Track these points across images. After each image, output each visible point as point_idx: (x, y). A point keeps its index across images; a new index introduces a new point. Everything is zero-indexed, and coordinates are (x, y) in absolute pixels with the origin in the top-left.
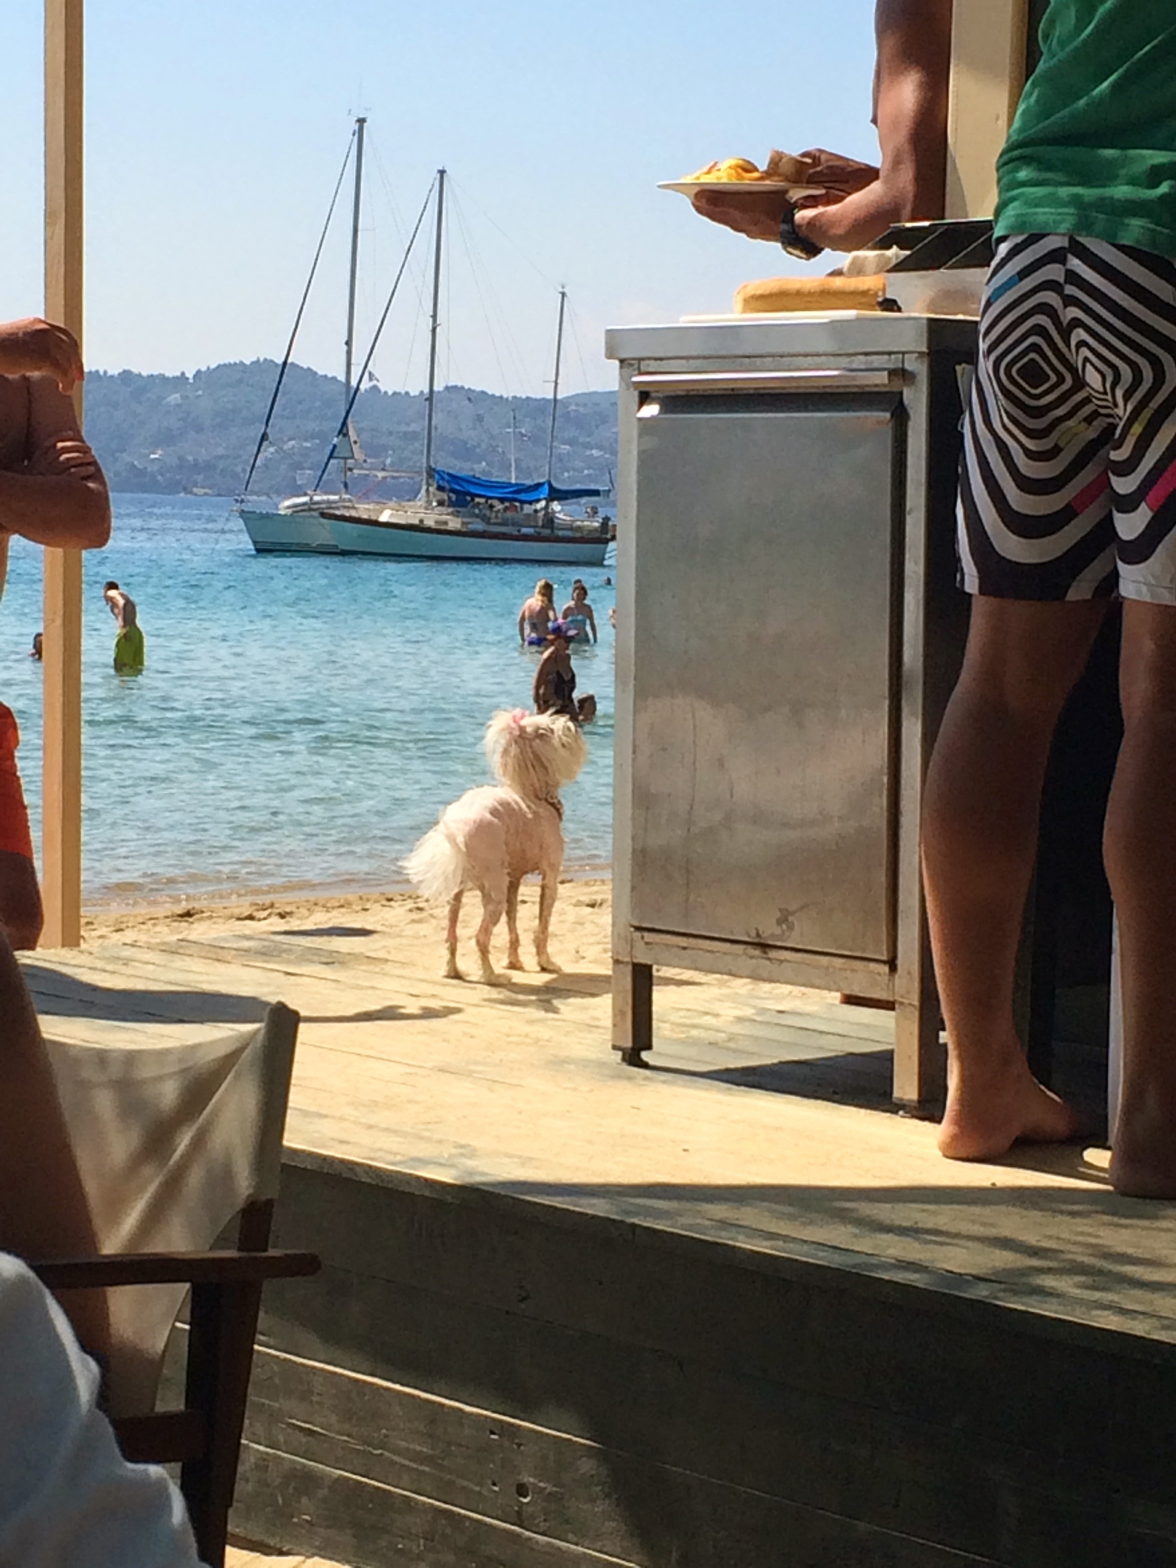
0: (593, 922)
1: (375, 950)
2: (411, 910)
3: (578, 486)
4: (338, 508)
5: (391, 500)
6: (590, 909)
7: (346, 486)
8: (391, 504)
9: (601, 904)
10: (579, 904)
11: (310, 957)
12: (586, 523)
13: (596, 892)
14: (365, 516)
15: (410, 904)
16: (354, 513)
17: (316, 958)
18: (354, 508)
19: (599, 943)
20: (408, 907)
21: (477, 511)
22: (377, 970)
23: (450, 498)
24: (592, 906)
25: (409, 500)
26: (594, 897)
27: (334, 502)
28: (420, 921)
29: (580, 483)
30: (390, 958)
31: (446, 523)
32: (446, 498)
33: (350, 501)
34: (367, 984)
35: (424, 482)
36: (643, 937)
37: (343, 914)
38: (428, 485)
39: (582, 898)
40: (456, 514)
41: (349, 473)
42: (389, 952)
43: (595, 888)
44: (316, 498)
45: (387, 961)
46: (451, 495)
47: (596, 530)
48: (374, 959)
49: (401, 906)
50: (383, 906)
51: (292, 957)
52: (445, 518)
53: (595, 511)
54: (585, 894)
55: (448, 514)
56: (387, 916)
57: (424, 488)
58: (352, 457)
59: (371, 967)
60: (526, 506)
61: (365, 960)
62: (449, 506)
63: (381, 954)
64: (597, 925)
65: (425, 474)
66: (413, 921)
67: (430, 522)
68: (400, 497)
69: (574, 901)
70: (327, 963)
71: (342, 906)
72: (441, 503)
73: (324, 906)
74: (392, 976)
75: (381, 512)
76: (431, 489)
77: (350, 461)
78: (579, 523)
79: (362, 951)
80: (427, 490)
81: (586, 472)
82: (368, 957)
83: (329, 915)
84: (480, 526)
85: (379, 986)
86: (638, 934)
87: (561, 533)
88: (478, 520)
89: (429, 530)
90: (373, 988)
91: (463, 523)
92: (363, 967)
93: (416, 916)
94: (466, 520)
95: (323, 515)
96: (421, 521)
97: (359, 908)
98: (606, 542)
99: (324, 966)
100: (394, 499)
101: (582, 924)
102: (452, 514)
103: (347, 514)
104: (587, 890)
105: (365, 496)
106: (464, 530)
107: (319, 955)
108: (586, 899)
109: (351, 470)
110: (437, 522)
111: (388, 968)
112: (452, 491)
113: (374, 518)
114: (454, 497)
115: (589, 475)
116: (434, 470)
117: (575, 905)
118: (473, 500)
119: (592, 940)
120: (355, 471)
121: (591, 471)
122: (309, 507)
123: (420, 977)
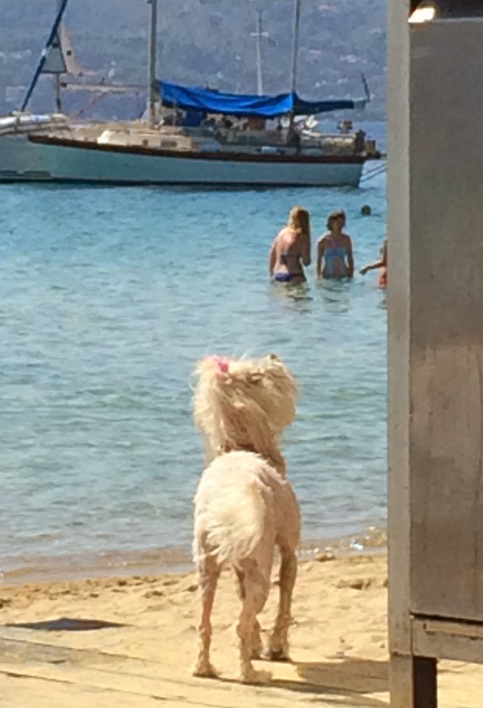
0: (359, 606)
1: (112, 646)
2: (147, 596)
3: (331, 98)
4: (49, 129)
5: (110, 119)
6: (355, 592)
7: (59, 103)
8: (111, 124)
9: (369, 585)
10: (342, 585)
11: (37, 655)
12: (337, 140)
13: (363, 571)
14: (81, 138)
15: (146, 589)
16: (67, 136)
17: (43, 656)
18: (67, 128)
19: (367, 631)
20: (144, 592)
21: (211, 129)
22: (114, 668)
23: (179, 115)
24: (358, 586)
25: (133, 119)
26: (360, 577)
27: (46, 122)
28: (159, 608)
29: (333, 93)
30: (128, 653)
31: (174, 144)
32: (175, 114)
33: (62, 121)
34: (103, 686)
35: (148, 98)
36: (425, 626)
37: (69, 601)
38: (153, 101)
39: (346, 578)
40: (187, 134)
41: (62, 89)
42: (128, 648)
43: (361, 566)
44: (24, 119)
45: (125, 657)
46: (180, 111)
47: (348, 147)
48: (112, 656)
49: (135, 591)
50: (116, 591)
51: (16, 656)
52: (173, 137)
53: (348, 126)
54: (351, 573)
55: (176, 134)
56: (120, 603)
57: (149, 104)
58: (65, 71)
59: (107, 666)
60: (268, 122)
61: (101, 658)
62: (177, 124)
63: (119, 650)
64: (364, 609)
65: (149, 89)
66: (150, 608)
67: (155, 143)
68: (122, 117)
69: (336, 582)
70: (56, 662)
71: (67, 592)
72: (168, 122)
73: (46, 592)
74: (133, 675)
75: (100, 133)
76: (157, 105)
77: (63, 75)
78: (329, 139)
79: (97, 646)
80: (152, 106)
81: (340, 81)
82: (104, 654)
83: (53, 603)
84: (212, 146)
85: (117, 687)
86: (419, 623)
87: (308, 152)
88: (211, 139)
89: (154, 152)
90: (110, 690)
91: (194, 144)
92: (100, 666)
93: (153, 602)
94: (197, 139)
95: (33, 139)
96: (146, 142)
97: (86, 594)
98: (361, 161)
99: (53, 665)
100: (115, 117)
101: (346, 608)
102: (179, 133)
103: (60, 137)
104: (352, 568)
105: (82, 115)
106: (195, 150)
107: (47, 653)
108: (352, 579)
109: (64, 85)
110: (164, 143)
111: (127, 666)
112: (182, 106)
113: (91, 140)
114: (184, 114)
115: (343, 85)
116: (160, 83)
117: (339, 587)
118: (205, 116)
119: (359, 626)
120: (69, 86)
121: (346, 80)
122: (16, 129)
123: (166, 676)
